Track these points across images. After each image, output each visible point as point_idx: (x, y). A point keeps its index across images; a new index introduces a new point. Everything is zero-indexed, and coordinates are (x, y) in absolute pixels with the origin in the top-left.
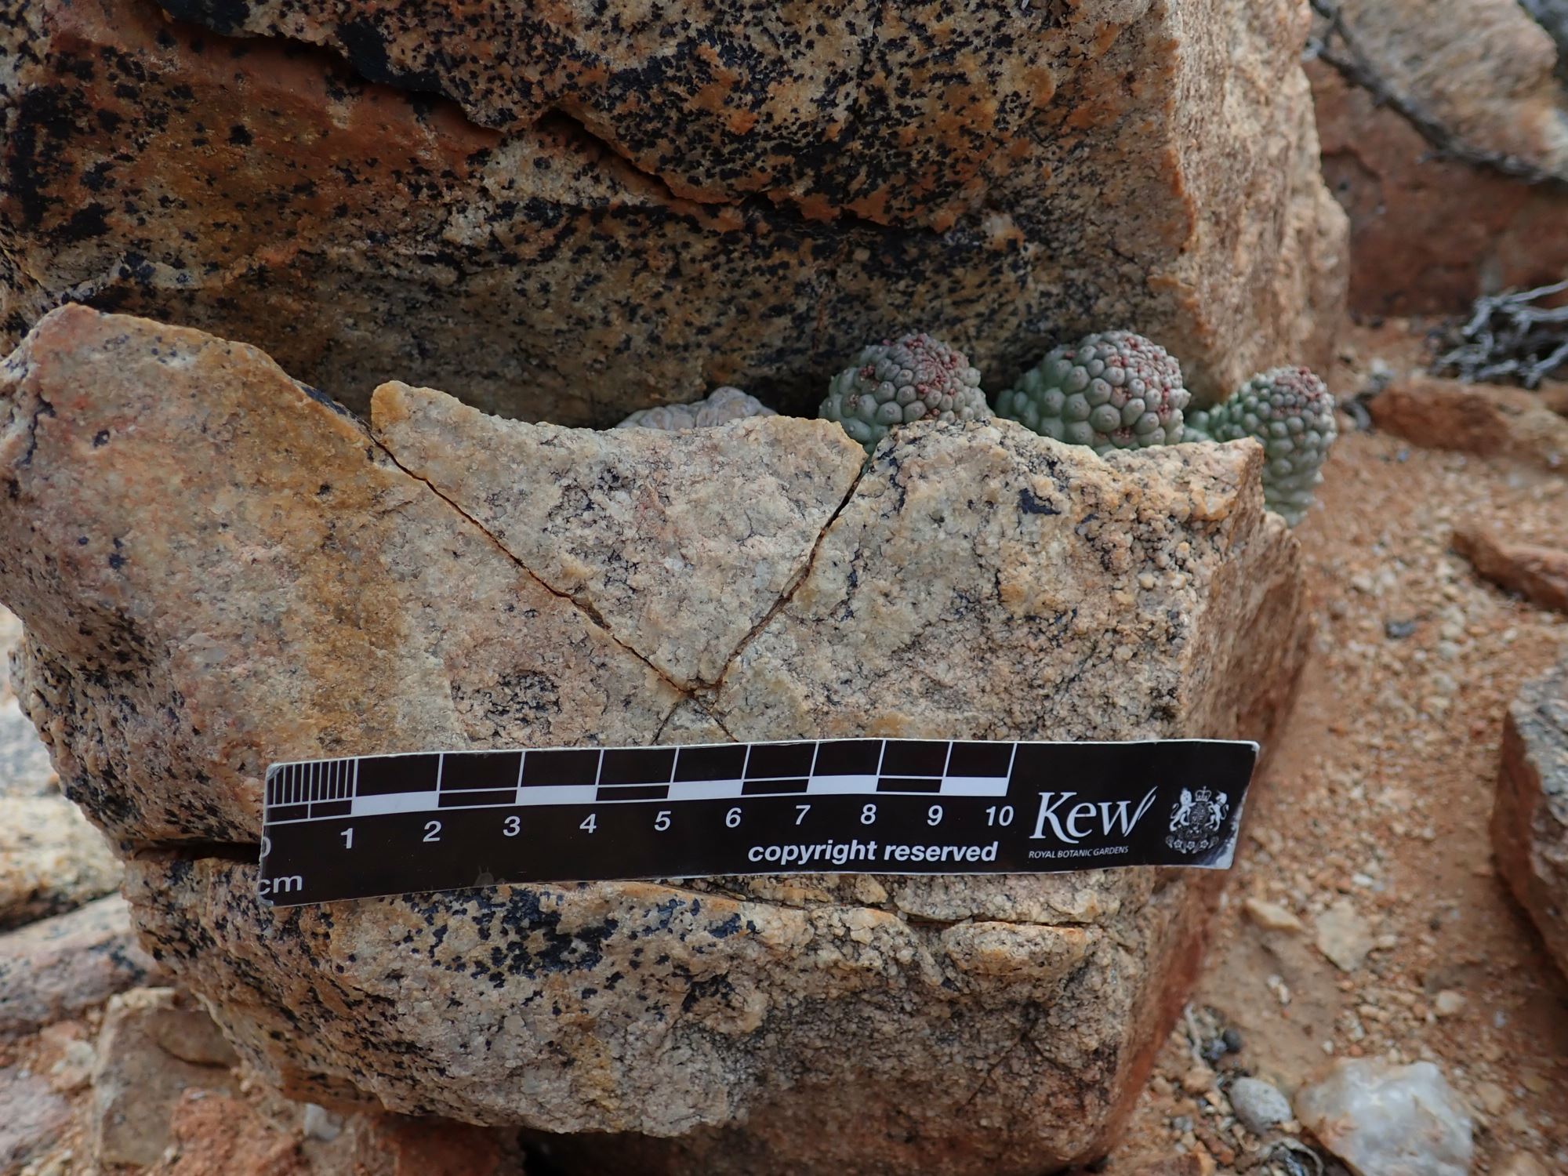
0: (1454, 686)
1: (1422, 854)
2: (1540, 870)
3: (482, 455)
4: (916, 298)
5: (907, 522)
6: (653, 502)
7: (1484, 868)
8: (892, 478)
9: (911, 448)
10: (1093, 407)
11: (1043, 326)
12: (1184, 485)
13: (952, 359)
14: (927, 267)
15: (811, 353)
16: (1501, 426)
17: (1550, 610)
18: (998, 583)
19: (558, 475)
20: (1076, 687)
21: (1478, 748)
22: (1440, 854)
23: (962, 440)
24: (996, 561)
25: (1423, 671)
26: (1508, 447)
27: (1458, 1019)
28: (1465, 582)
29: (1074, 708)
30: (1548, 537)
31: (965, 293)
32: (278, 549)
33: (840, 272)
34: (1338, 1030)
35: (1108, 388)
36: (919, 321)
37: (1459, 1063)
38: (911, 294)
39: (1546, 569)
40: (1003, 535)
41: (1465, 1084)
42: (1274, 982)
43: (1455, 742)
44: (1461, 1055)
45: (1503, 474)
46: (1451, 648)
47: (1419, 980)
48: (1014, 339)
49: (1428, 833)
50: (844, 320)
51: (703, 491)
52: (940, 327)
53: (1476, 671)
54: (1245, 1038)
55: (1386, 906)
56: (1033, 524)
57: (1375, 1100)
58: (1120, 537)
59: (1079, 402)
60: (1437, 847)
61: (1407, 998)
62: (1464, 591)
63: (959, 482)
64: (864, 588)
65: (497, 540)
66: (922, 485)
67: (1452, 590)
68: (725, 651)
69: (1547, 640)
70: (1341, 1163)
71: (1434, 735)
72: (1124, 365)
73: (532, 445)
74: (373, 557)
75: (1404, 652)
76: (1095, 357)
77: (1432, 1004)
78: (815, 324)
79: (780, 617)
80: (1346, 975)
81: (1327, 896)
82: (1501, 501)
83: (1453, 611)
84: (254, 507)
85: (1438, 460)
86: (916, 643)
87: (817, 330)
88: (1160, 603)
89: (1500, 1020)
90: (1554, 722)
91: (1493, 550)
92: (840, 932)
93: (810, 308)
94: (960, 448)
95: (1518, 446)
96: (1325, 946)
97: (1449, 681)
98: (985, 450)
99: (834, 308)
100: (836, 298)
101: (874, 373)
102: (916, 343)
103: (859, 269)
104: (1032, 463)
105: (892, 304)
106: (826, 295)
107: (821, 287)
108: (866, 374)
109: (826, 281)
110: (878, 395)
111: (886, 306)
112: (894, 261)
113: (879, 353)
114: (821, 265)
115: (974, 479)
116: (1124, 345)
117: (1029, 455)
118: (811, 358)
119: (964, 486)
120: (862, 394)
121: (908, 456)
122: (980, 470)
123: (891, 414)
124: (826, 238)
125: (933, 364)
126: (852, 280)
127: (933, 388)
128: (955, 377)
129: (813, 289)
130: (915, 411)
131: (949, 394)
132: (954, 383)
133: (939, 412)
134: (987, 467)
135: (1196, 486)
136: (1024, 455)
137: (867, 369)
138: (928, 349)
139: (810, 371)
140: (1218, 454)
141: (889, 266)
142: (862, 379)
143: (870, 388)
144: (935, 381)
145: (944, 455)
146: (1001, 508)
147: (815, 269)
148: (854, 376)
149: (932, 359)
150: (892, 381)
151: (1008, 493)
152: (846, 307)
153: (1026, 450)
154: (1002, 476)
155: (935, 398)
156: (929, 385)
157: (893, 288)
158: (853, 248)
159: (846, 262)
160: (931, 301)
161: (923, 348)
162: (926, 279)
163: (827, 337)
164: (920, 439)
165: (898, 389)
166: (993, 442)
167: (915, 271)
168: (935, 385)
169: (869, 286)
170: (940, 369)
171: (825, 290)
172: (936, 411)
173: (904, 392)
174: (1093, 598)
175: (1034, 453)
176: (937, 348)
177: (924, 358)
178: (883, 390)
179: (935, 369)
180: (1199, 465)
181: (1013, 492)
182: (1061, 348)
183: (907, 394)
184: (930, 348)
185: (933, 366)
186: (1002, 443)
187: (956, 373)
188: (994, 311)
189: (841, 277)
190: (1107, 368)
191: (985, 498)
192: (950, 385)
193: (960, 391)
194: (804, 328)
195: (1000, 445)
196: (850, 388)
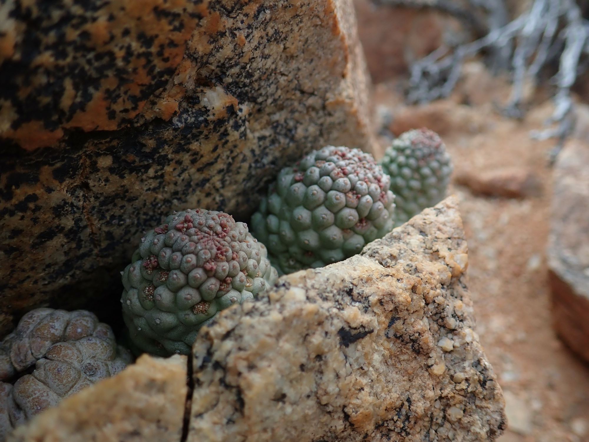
0: (494, 253)
1: (527, 349)
4: (167, 177)
5: (254, 418)
7: (557, 344)
8: (222, 381)
9: (229, 344)
10: (336, 214)
11: (266, 161)
12: (435, 255)
13: (223, 226)
14: (167, 151)
15: (96, 251)
17: (512, 199)
18: (347, 417)
21: (520, 281)
22: (534, 345)
23: (275, 316)
24: (340, 402)
26: (453, 129)
28: (471, 199)
31: (204, 160)
33: (91, 183)
35: (342, 196)
36: (176, 193)
38: (162, 176)
40: (338, 376)
43: (508, 282)
47: (559, 420)
48: (249, 177)
49: (523, 336)
50: (113, 217)
52: (194, 190)
53: (500, 242)
59: (323, 212)
60: (530, 342)
63: (287, 355)
66: (254, 376)
69: (520, 216)
72: (345, 174)
76: (321, 175)
77: (572, 432)
78: (89, 230)
87: (92, 233)
88: (464, 360)
90: (573, 265)
93: (77, 221)
94: (276, 324)
95: (458, 127)
98: (298, 315)
99: (99, 211)
100: (97, 204)
101: (158, 264)
102: (186, 225)
103: (108, 173)
104: (337, 301)
105: (149, 189)
106: (87, 205)
107: (79, 201)
108: (150, 266)
109: (81, 194)
110: (169, 285)
111: (144, 192)
112: (137, 156)
113: (156, 244)
114: (70, 183)
115: (297, 344)
116: (335, 158)
117: (331, 295)
118: (97, 256)
119: (292, 355)
120: (155, 288)
121: (229, 353)
122: (300, 334)
123: (190, 299)
124: (62, 160)
125: (209, 238)
126: (105, 185)
127: (218, 262)
128: (232, 242)
129: (72, 205)
130: (211, 289)
131: (233, 259)
132: (233, 247)
133: (231, 279)
134: (305, 328)
135: (444, 252)
136: (328, 298)
137: (150, 260)
138: (199, 226)
139: (101, 264)
140: (442, 218)
141: (134, 162)
142: (149, 272)
143: (160, 279)
144: (217, 254)
145: (263, 337)
146: (328, 356)
147: (66, 189)
148: (141, 269)
149: (206, 235)
150: (179, 268)
151: (330, 340)
152: (110, 206)
153: (328, 293)
154: (319, 328)
155: (224, 270)
156: (213, 260)
157: (144, 177)
158: (94, 159)
159: (93, 172)
160: (179, 176)
161: (194, 227)
162: (170, 161)
163: (104, 234)
164: (233, 330)
165: (187, 275)
166: (300, 302)
167: (158, 158)
168: (219, 258)
169: (123, 184)
170: (217, 241)
171: (85, 201)
172: (229, 279)
173: (195, 277)
174: (417, 382)
175: (335, 292)
176: (206, 222)
177: (199, 236)
178: (174, 279)
179: (213, 243)
180: (434, 232)
181: (333, 337)
182: (287, 174)
183: (198, 278)
184: (200, 224)
185: (210, 241)
186: (308, 298)
187: (232, 237)
188: (230, 164)
189: (94, 186)
190: (334, 180)
191: (313, 356)
192: (230, 251)
193: (240, 250)
194: (80, 237)
195: (307, 301)
196: (141, 283)
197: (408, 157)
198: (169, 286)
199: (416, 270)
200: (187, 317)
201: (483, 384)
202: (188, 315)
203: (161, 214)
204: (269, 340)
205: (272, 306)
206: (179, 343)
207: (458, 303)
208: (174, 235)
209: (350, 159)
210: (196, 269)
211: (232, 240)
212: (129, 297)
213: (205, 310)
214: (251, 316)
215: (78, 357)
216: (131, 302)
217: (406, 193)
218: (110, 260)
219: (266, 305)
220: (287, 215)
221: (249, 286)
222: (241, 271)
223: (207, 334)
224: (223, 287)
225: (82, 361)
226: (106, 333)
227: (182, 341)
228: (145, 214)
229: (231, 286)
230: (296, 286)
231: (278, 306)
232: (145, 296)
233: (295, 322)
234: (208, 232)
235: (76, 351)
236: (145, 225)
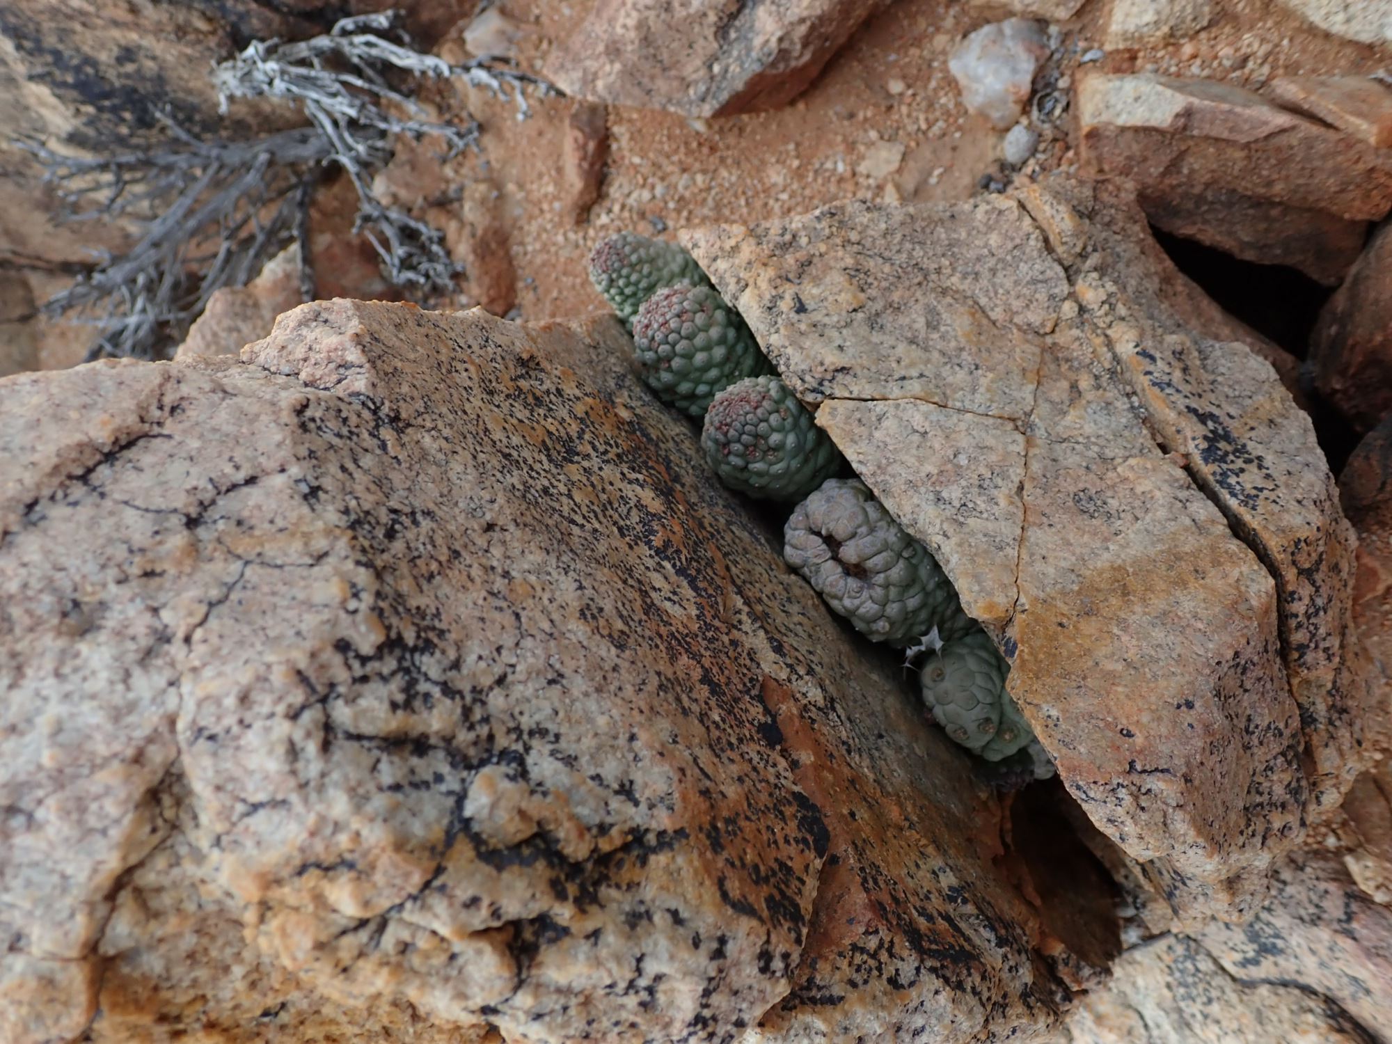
0: (685, 176)
1: (807, 144)
2: (807, 57)
3: (980, 560)
5: (853, 362)
6: (937, 481)
7: (801, 106)
8: (831, 381)
9: (808, 378)
10: (699, 331)
12: (735, 249)
16: (486, 231)
17: (609, 147)
18: (855, 310)
19: (961, 524)
20: (886, 254)
21: (721, 145)
22: (802, 134)
23: (790, 351)
24: (844, 314)
25: (682, 198)
26: (497, 224)
27: (904, 77)
28: (607, 203)
29: (899, 251)
30: (553, 173)
32: (1115, 631)
34: (944, 135)
35: (685, 325)
37: (930, 66)
39: (584, 158)
40: (827, 315)
41: (941, 58)
42: (933, 180)
43: (722, 160)
44: (924, 67)
45: (516, 220)
46: (659, 190)
47: (890, 108)
49: (791, 146)
51: (911, 461)
53: (669, 169)
54: (979, 176)
55: (851, 146)
56: (810, 305)
57: (989, 80)
58: (790, 260)
59: (698, 341)
60: (798, 138)
61: (904, 109)
62: (613, 201)
63: (814, 344)
64: (903, 373)
65: (1021, 541)
66: (827, 362)
67: (616, 208)
68: (991, 421)
69: (632, 139)
70: (1034, 82)
71: (724, 173)
72: (666, 323)
73: (954, 540)
74: (1079, 593)
75: (674, 215)
76: (667, 343)
77: (901, 94)
79: (950, 404)
80: (907, 147)
81: (861, 180)
82: (537, 212)
83: (631, 201)
84: (1102, 652)
85: (521, 261)
86: (912, 341)
88: (816, 229)
89: (893, 57)
90: (708, 90)
91: (582, 193)
92: (1106, 307)
95: (494, 218)
96: (895, 165)
97: (683, 180)
98: (788, 337)
101: (752, 446)
104: (777, 315)
108: (753, 453)
117: (773, 319)
119: (814, 341)
120: (769, 448)
121: (813, 378)
135: (732, 242)
136: (775, 321)
137: (749, 454)
140: (702, 243)
142: (758, 454)
143: (763, 444)
145: (803, 357)
146: (814, 320)
150: (756, 427)
151: (804, 319)
153: (771, 321)
154: (796, 325)
165: (760, 421)
166: (779, 337)
174: (832, 263)
175: (770, 317)
180: (715, 250)
181: (801, 317)
186: (776, 333)
190: (672, 332)
191: (814, 330)
197: (620, 276)
198: (768, 435)
199: (749, 263)
201: (833, 215)
207: (772, 232)
208: (732, 434)
210: (757, 414)
217: (653, 278)
220: (697, 375)
230: (768, 340)
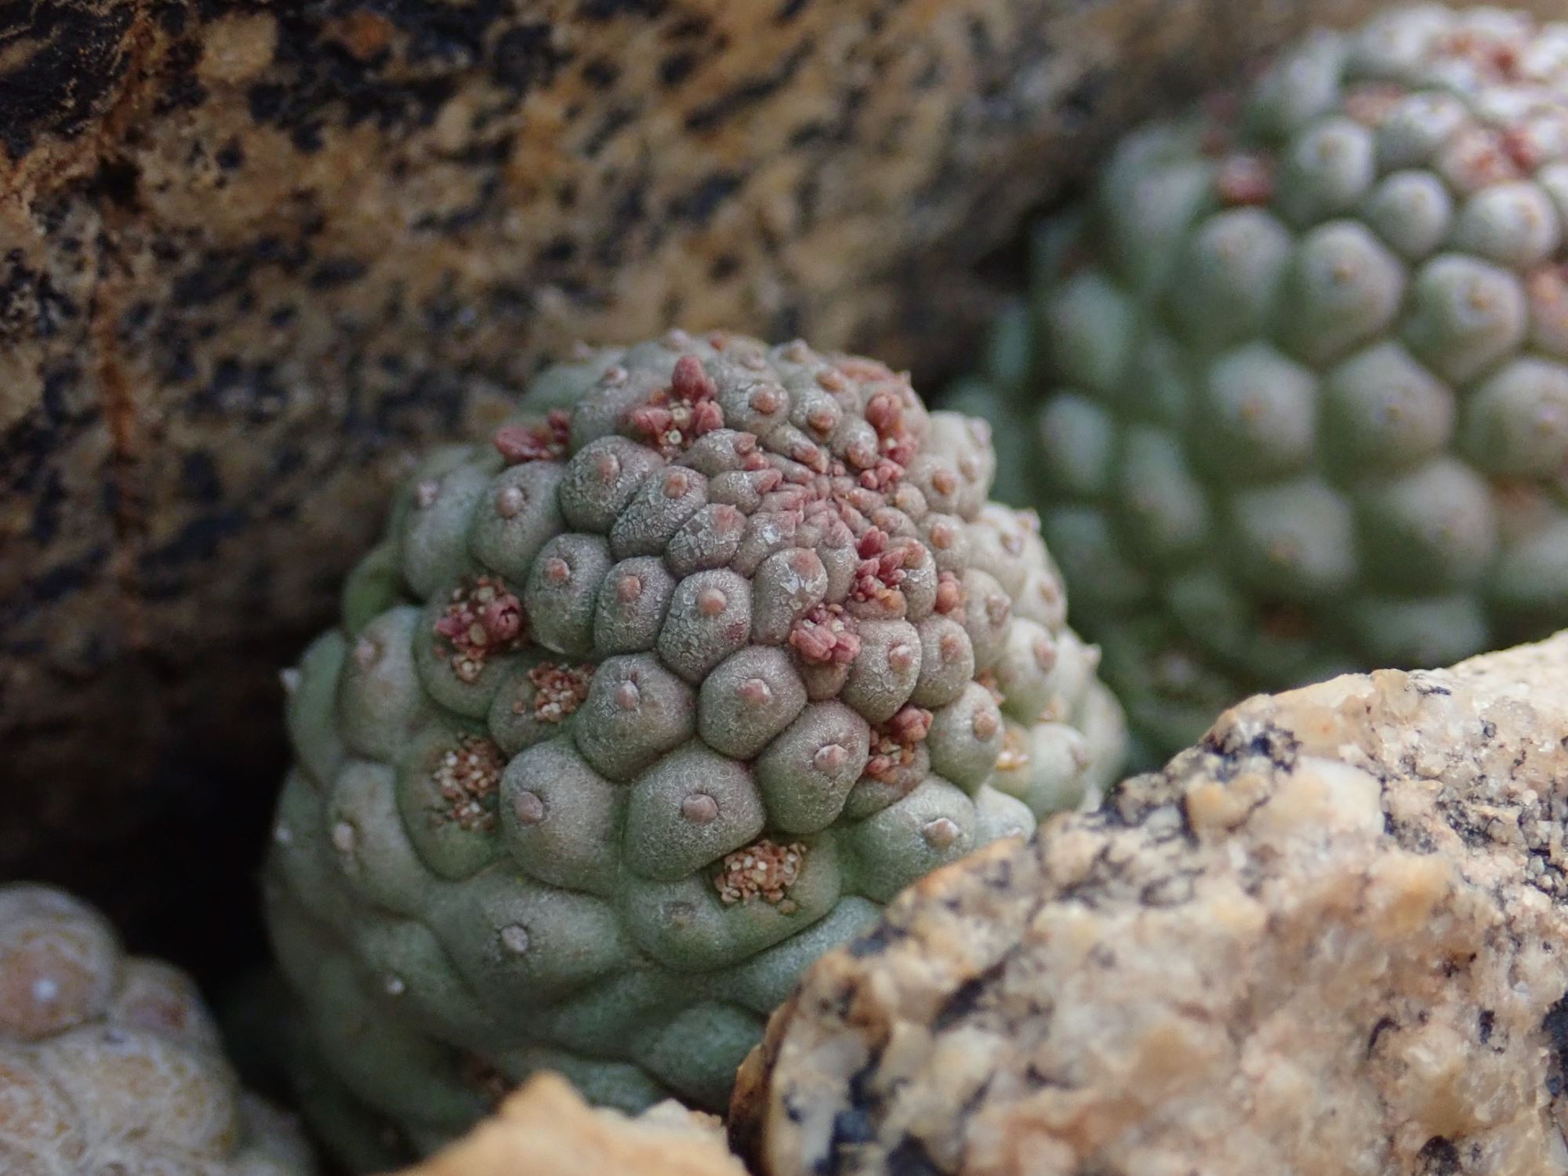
4: (526, 158)
9: (974, 1049)
10: (1463, 392)
13: (881, 423)
15: (120, 562)
23: (1224, 906)
31: (732, 66)
33: (152, 167)
35: (1503, 290)
36: (560, 251)
38: (502, 150)
50: (228, 369)
52: (655, 241)
63: (1281, 1126)
72: (1525, 166)
78: (100, 439)
87: (119, 458)
93: (58, 378)
94: (1232, 953)
99: (167, 334)
100: (164, 290)
101: (525, 625)
102: (681, 414)
103: (242, 117)
104: (1543, 851)
105: (427, 222)
106: (115, 291)
107: (79, 267)
108: (477, 635)
109: (93, 228)
110: (596, 738)
111: (402, 238)
112: (401, 26)
113: (512, 517)
114: (53, 163)
115: (1334, 1072)
116: (1458, 73)
117: (1511, 814)
118: (127, 586)
119: (1308, 1126)
120: (501, 757)
121: (977, 1096)
122: (1350, 1016)
123: (708, 821)
124: (38, 32)
125: (813, 490)
126: (221, 183)
127: (865, 618)
128: (933, 517)
129: (44, 290)
130: (827, 768)
131: (941, 607)
132: (938, 542)
133: (930, 716)
134: (1377, 982)
136: (1496, 831)
137: (474, 605)
138: (759, 420)
139: (140, 637)
141: (382, 57)
142: (467, 667)
143: (531, 709)
144: (860, 575)
145: (1161, 1019)
146: (1491, 1146)
147: (29, 194)
148: (416, 655)
149: (799, 469)
150: (651, 647)
151: (1502, 1059)
152: (222, 309)
153: (1490, 801)
154: (1451, 993)
155: (898, 666)
156: (838, 608)
157: (414, 149)
158: (190, 26)
159: (173, 105)
160: (593, 148)
161: (732, 424)
162: (556, 59)
163: (172, 468)
164: (996, 972)
165: (694, 684)
166: (1357, 837)
167: (506, 40)
168: (869, 597)
169: (307, 181)
170: (856, 504)
171: (103, 273)
172: (917, 721)
173: (744, 695)
175: (1530, 797)
176: (794, 402)
177: (762, 475)
178: (622, 705)
179: (834, 514)
181: (1517, 1040)
182: (1166, 160)
183: (763, 699)
184: (762, 408)
185: (819, 505)
186: (1392, 825)
187: (929, 488)
188: (855, 99)
189: (162, 188)
190: (1458, 197)
191: (1413, 1141)
192: (929, 564)
193: (971, 566)
194: (55, 475)
195: (1390, 839)
196: (414, 728)
198: (587, 745)
200: (682, 917)
202: (690, 907)
203: (470, 368)
204: (1194, 1036)
205: (1206, 855)
206: (617, 1070)
208: (621, 467)
209: (1539, 81)
210: (751, 652)
211: (932, 508)
212: (348, 808)
213: (783, 887)
214: (1090, 904)
215: (61, 1127)
216: (358, 836)
218: (183, 615)
219: (1175, 847)
220: (1172, 394)
221: (1011, 768)
222: (979, 678)
223: (851, 990)
224: (883, 762)
225: (82, 1148)
226: (174, 1017)
227: (626, 1058)
228: (391, 363)
229: (923, 758)
230: (1330, 754)
231: (1237, 853)
232: (438, 801)
233: (1327, 946)
234: (807, 452)
235: (48, 1096)
236: (382, 424)
